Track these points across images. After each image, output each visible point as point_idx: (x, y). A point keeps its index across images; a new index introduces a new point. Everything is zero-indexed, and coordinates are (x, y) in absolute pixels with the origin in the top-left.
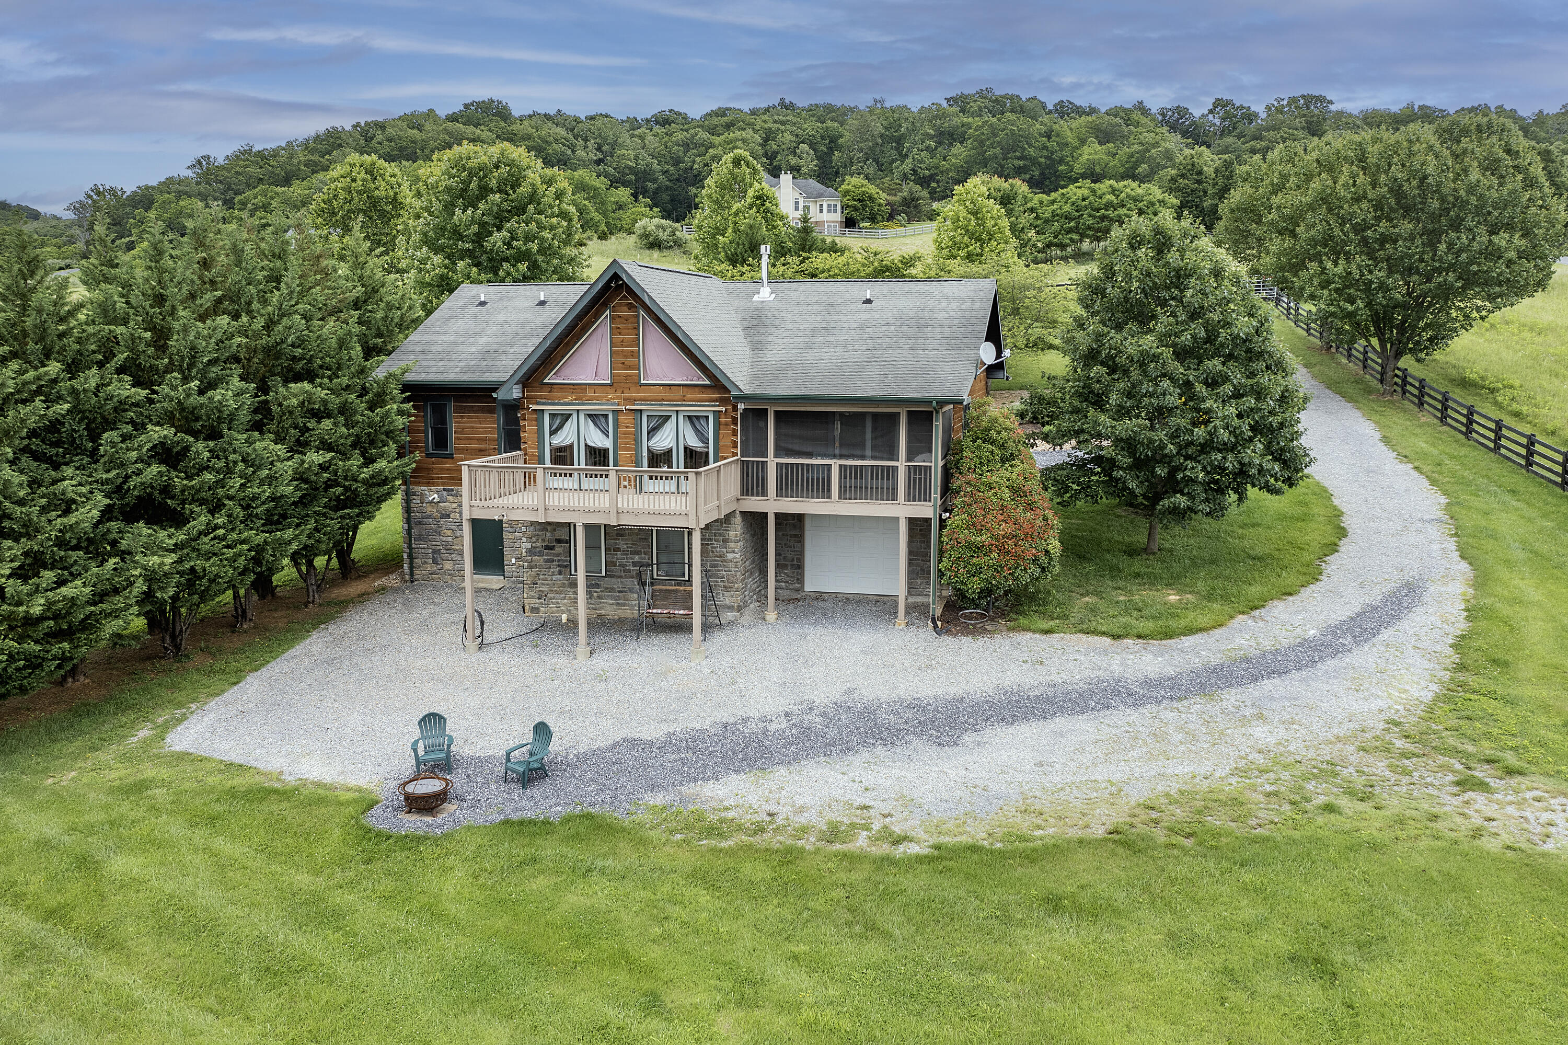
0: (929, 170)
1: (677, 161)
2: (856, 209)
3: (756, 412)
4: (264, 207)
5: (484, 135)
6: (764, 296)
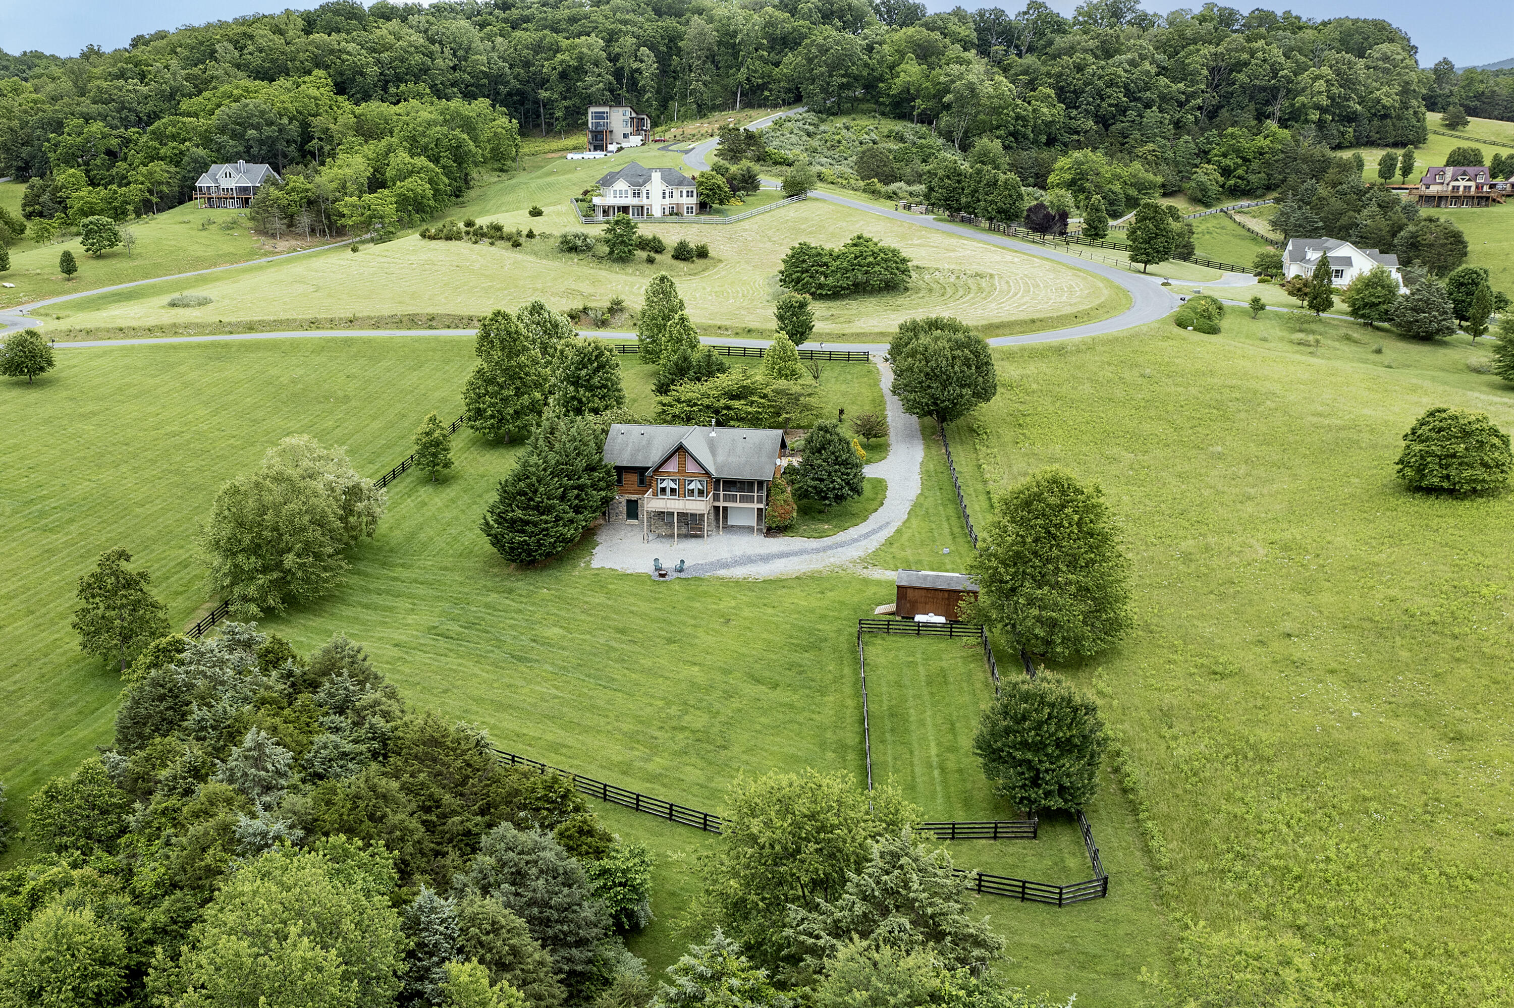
0: (763, 78)
1: (527, 64)
2: (708, 195)
3: (718, 481)
4: (174, 137)
5: (351, 47)
6: (713, 434)
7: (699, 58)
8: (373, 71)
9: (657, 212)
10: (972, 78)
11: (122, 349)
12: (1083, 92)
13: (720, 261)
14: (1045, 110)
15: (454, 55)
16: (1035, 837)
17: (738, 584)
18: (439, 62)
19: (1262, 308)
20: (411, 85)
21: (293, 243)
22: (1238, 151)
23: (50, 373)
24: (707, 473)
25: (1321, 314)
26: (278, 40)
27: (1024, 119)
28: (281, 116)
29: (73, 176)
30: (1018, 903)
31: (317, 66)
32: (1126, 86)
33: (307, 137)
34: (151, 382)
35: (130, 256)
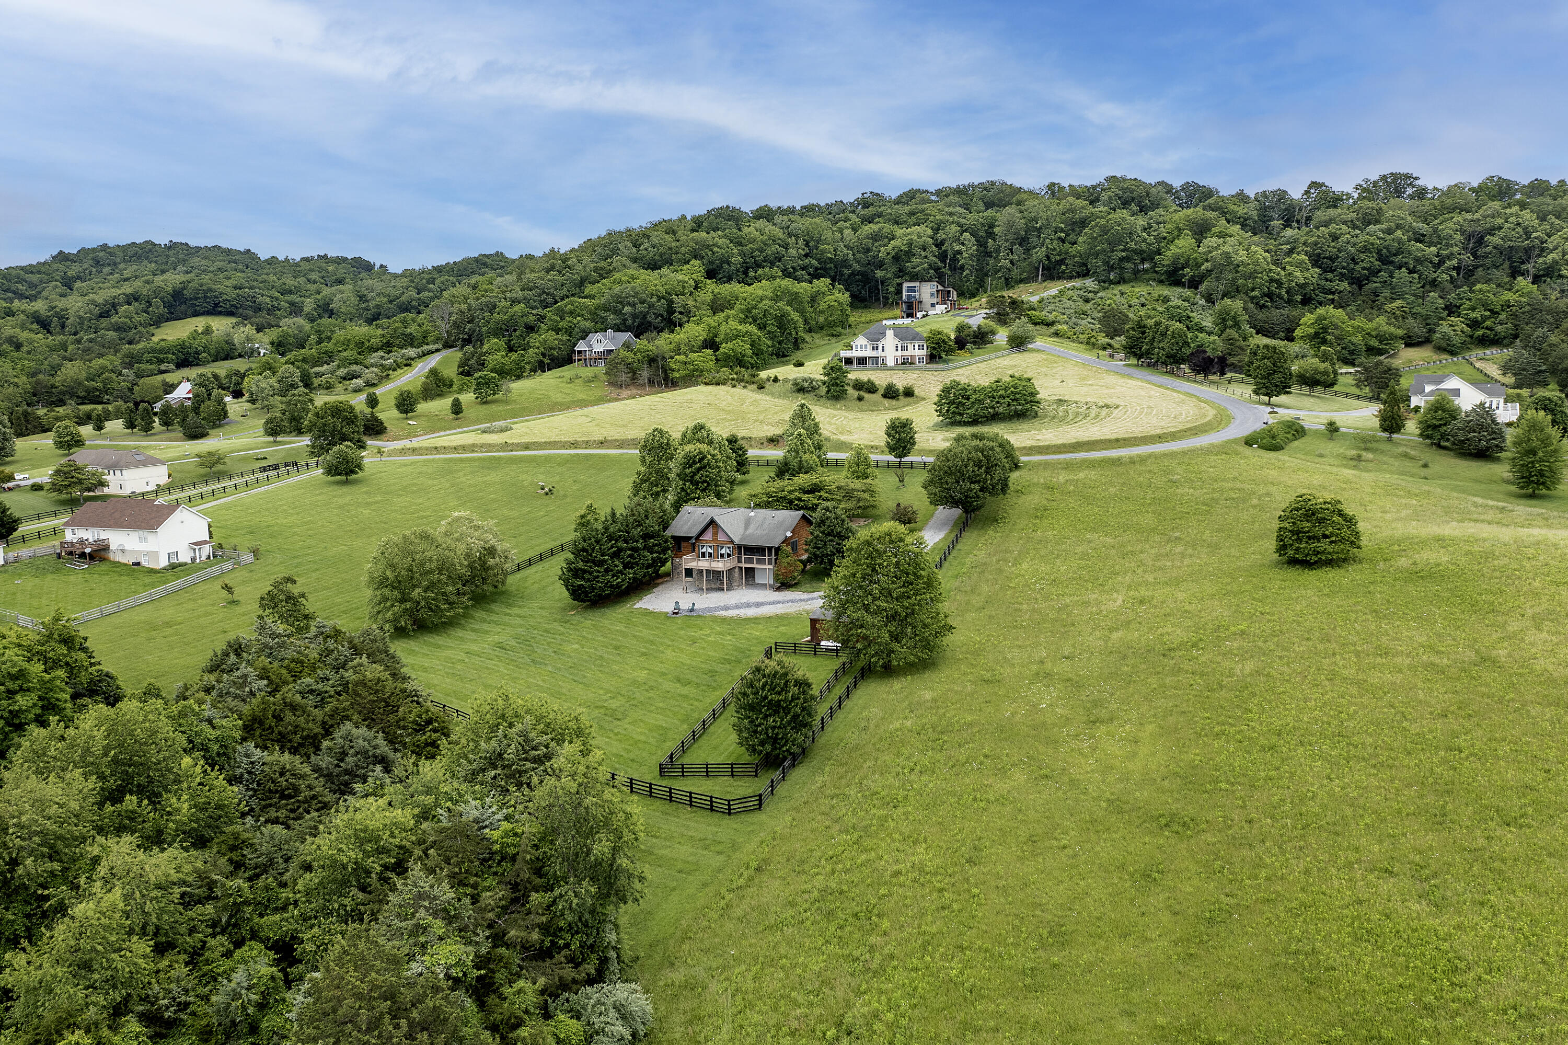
0: (1060, 255)
1: (868, 250)
2: (934, 348)
3: (740, 547)
4: (571, 313)
5: (721, 242)
6: (752, 514)
7: (1007, 240)
8: (737, 259)
9: (890, 362)
10: (1226, 248)
11: (424, 461)
12: (1338, 257)
13: (924, 399)
14: (1298, 274)
15: (807, 245)
16: (756, 776)
17: (724, 620)
18: (793, 252)
19: (1337, 430)
20: (767, 270)
21: (634, 391)
22: (1485, 305)
23: (360, 475)
24: (732, 542)
25: (1395, 436)
26: (669, 238)
27: (1277, 281)
28: (652, 295)
29: (496, 344)
30: (709, 813)
31: (695, 257)
32: (1379, 252)
33: (671, 311)
34: (430, 482)
35: (506, 402)
